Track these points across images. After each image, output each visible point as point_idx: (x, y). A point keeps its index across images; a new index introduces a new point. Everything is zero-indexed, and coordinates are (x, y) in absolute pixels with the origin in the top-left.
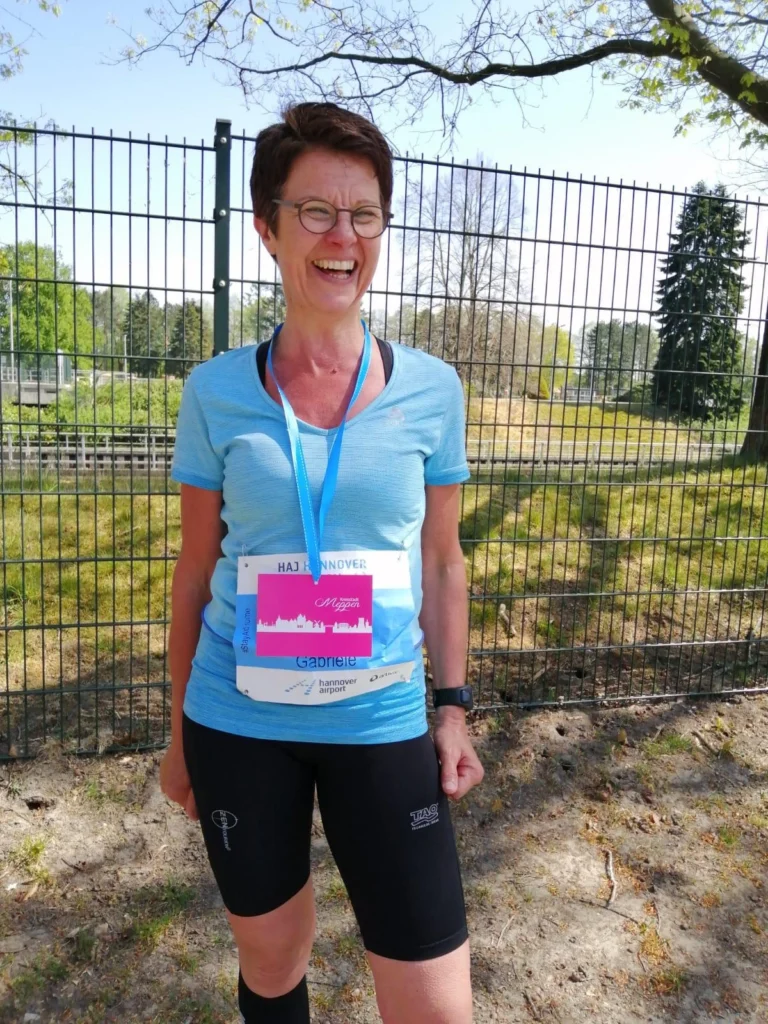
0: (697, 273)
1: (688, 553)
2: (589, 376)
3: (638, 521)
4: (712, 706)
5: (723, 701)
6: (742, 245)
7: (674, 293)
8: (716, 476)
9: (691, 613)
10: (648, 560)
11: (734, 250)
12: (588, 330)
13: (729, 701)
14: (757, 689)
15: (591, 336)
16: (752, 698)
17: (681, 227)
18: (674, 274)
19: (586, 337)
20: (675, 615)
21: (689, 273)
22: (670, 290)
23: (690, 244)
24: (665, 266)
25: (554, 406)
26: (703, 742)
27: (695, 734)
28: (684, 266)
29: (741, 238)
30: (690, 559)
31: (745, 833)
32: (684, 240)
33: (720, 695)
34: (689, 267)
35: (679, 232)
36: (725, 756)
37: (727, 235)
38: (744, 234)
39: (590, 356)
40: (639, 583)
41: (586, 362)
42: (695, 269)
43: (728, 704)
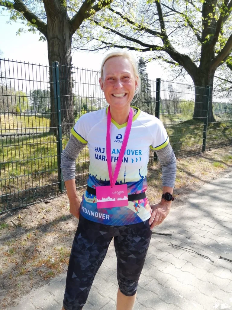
1: (23, 164)
2: (34, 106)
3: (10, 156)
4: (20, 211)
5: (24, 209)
8: (39, 140)
9: (20, 183)
10: (10, 168)
12: (31, 92)
13: (26, 208)
14: (34, 203)
15: (33, 94)
16: (33, 206)
19: (31, 94)
20: (15, 185)
25: (21, 117)
26: (14, 224)
27: (11, 221)
30: (24, 166)
31: (18, 249)
33: (23, 207)
36: (19, 226)
39: (33, 100)
40: (5, 177)
41: (32, 102)
43: (25, 209)
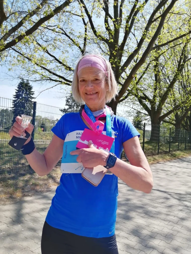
0: (22, 99)
6: (33, 94)
7: (17, 103)
11: (31, 95)
17: (18, 88)
18: (17, 99)
21: (20, 99)
22: (16, 102)
23: (20, 92)
24: (15, 97)
28: (19, 97)
29: (33, 93)
32: (19, 91)
34: (20, 98)
35: (18, 89)
37: (29, 91)
38: (33, 92)
42: (22, 98)
